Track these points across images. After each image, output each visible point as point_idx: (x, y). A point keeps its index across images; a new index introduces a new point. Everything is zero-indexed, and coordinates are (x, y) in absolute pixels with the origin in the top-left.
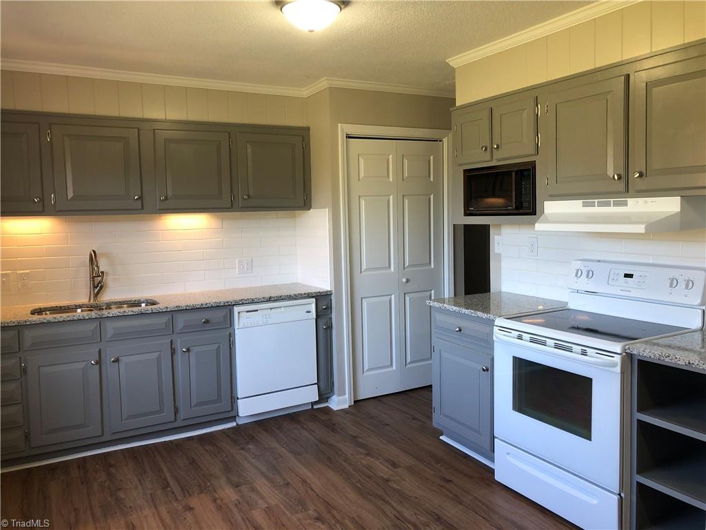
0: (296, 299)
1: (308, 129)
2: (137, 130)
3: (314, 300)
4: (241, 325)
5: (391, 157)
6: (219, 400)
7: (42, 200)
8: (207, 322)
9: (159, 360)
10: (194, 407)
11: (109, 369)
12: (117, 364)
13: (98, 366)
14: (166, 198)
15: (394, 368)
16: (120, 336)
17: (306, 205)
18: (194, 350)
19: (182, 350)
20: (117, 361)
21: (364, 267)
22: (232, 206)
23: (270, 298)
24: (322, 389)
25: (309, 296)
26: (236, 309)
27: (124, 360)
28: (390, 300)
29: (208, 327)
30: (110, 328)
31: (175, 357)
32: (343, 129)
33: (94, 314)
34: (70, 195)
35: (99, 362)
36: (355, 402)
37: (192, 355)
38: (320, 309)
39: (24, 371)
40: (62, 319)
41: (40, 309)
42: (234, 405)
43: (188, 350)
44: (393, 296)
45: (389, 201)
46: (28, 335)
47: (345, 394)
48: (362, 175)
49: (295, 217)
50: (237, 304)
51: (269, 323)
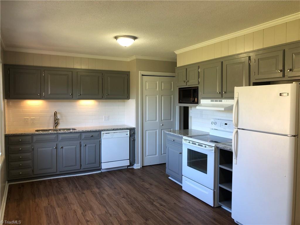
0: (123, 130)
1: (129, 72)
2: (71, 72)
3: (129, 130)
4: (104, 138)
5: (157, 82)
6: (95, 163)
7: (40, 94)
8: (92, 136)
9: (76, 148)
10: (87, 164)
11: (59, 150)
12: (62, 149)
13: (56, 149)
14: (80, 95)
15: (157, 155)
16: (63, 140)
17: (128, 98)
18: (87, 146)
19: (83, 145)
20: (62, 148)
21: (147, 120)
22: (102, 98)
23: (114, 129)
24: (131, 161)
25: (127, 129)
26: (102, 132)
27: (64, 148)
28: (156, 132)
29: (92, 138)
30: (60, 137)
31: (81, 147)
32: (140, 73)
33: (55, 132)
34: (49, 93)
35: (56, 148)
36: (142, 167)
37: (87, 147)
38: (131, 134)
39: (33, 149)
40: (45, 133)
41: (38, 130)
42: (100, 165)
43: (86, 145)
44: (157, 130)
45: (156, 97)
46: (35, 138)
47: (139, 164)
48: (147, 88)
49: (124, 102)
50: (102, 131)
51: (113, 137)
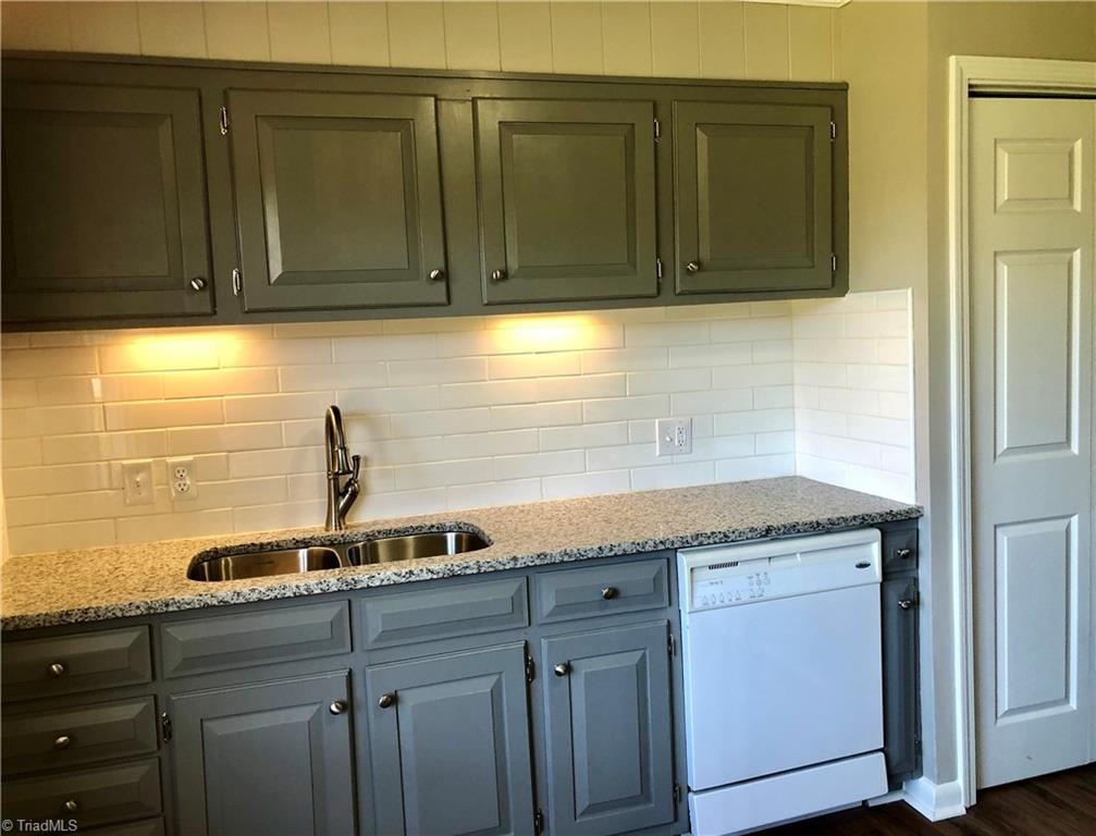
0: (829, 532)
1: (843, 88)
2: (432, 100)
3: (876, 533)
4: (698, 604)
5: (1078, 145)
6: (645, 794)
7: (210, 285)
8: (613, 594)
9: (496, 694)
10: (583, 814)
11: (373, 720)
12: (391, 710)
13: (344, 718)
14: (505, 275)
15: (1073, 704)
16: (398, 635)
17: (836, 283)
18: (582, 669)
19: (547, 665)
20: (393, 701)
21: (1003, 444)
22: (659, 292)
23: (769, 530)
24: (894, 762)
25: (864, 523)
26: (685, 561)
27: (409, 700)
28: (1068, 530)
29: (614, 607)
30: (374, 617)
31: (535, 684)
32: (960, 69)
33: (331, 579)
34: (276, 270)
35: (348, 706)
37: (578, 681)
38: (891, 556)
39: (166, 731)
40: (254, 597)
41: (216, 551)
42: (681, 808)
43: (568, 669)
44: (1075, 520)
45: (1069, 265)
47: (953, 778)
50: (687, 545)
51: (766, 596)
